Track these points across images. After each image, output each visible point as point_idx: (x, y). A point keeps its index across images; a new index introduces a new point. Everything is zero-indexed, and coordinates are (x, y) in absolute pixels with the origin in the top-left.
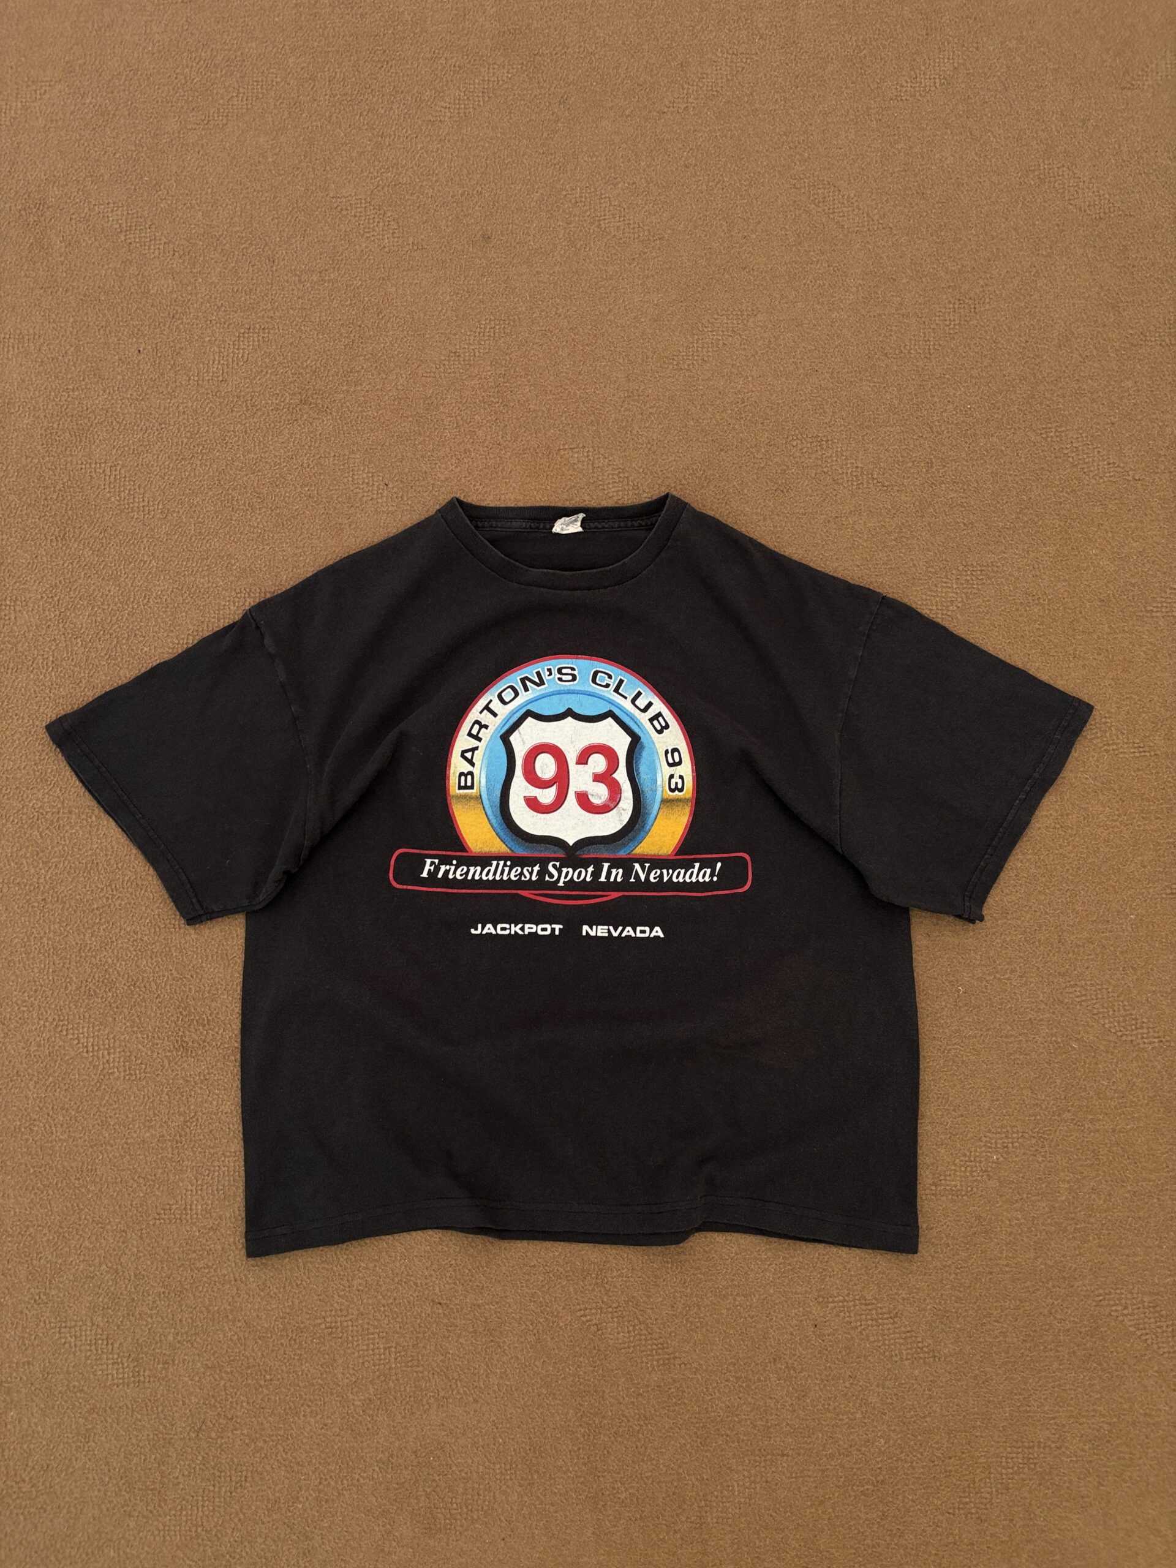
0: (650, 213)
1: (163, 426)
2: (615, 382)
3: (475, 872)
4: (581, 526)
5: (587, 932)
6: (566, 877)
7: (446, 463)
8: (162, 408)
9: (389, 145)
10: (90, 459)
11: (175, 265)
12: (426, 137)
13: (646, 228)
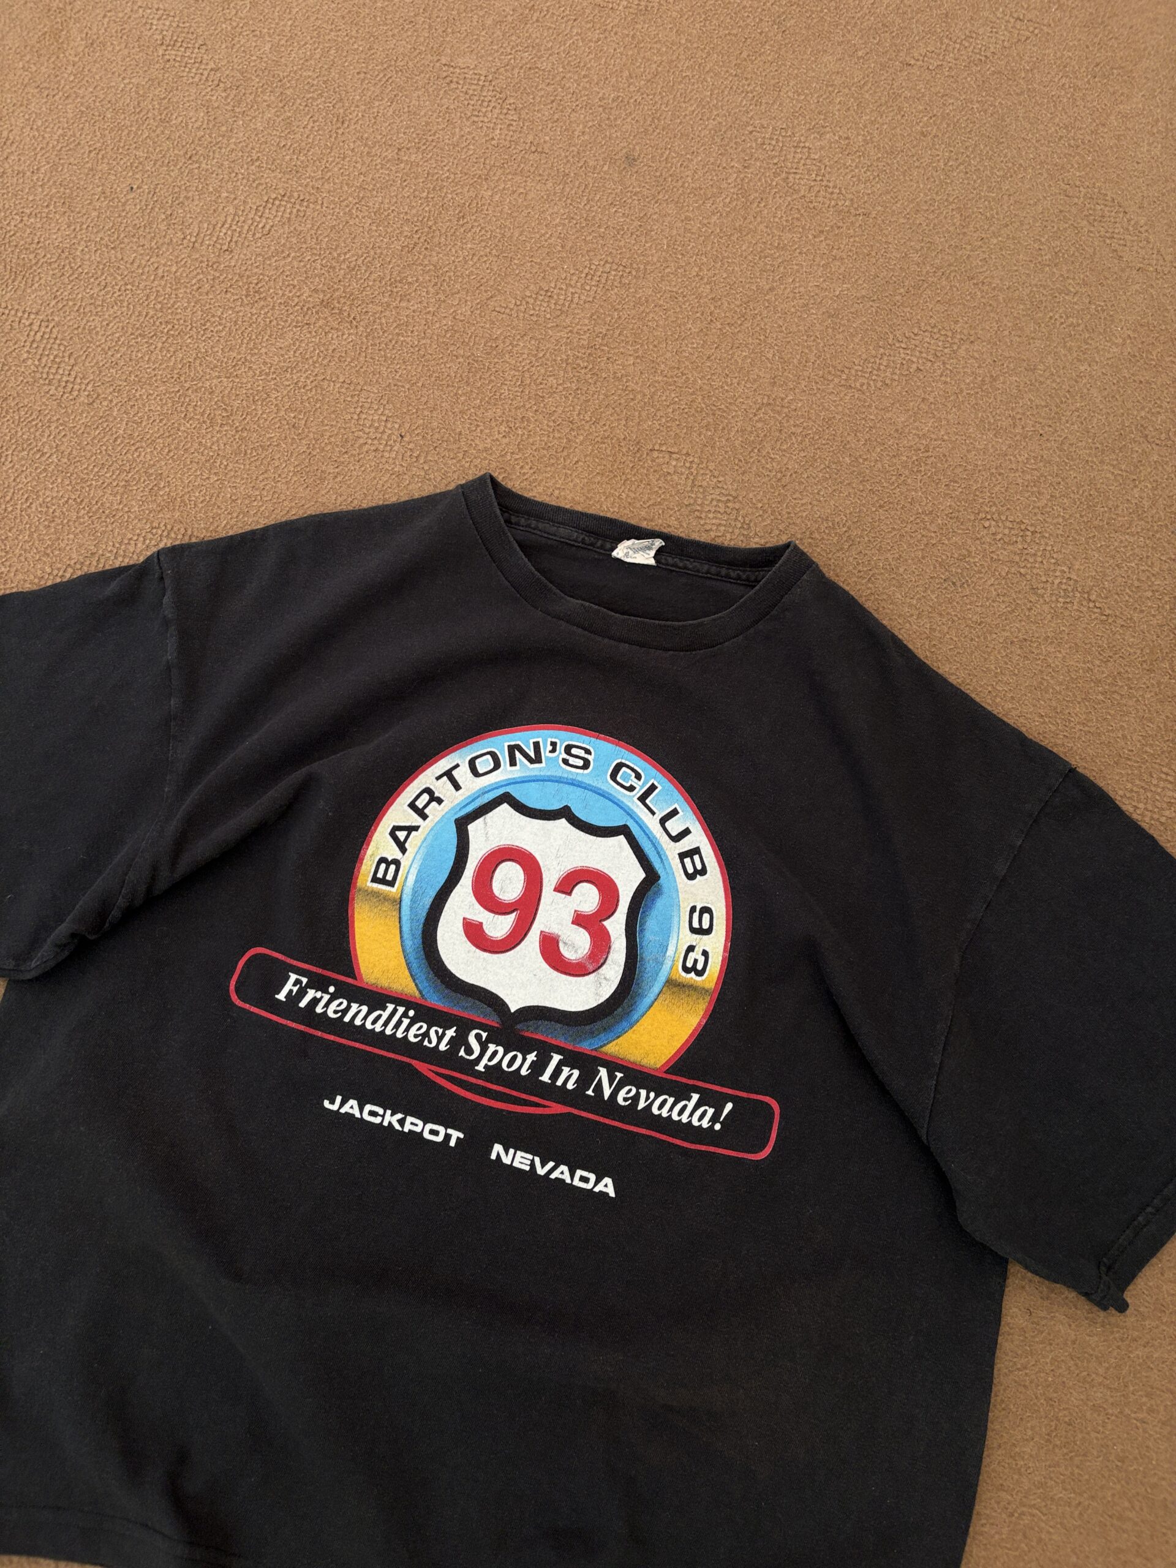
0: (859, 180)
1: (129, 287)
2: (755, 380)
3: (358, 1014)
4: (654, 557)
5: (498, 1155)
6: (490, 1060)
7: (491, 428)
8: (136, 265)
9: (537, 21)
10: (19, 304)
11: (215, 98)
12: (587, 22)
13: (850, 196)
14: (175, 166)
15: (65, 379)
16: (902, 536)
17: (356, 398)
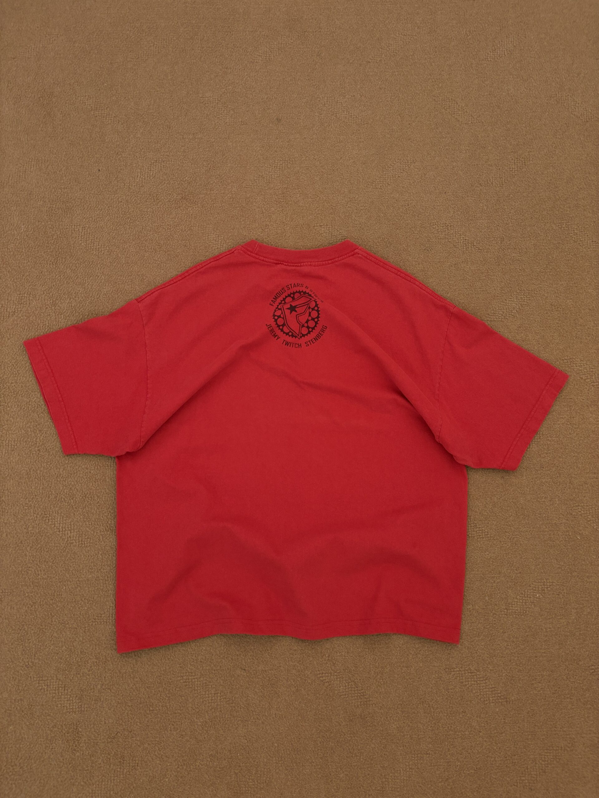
14: (113, 158)
15: (97, 247)
16: (407, 237)
17: (205, 231)
